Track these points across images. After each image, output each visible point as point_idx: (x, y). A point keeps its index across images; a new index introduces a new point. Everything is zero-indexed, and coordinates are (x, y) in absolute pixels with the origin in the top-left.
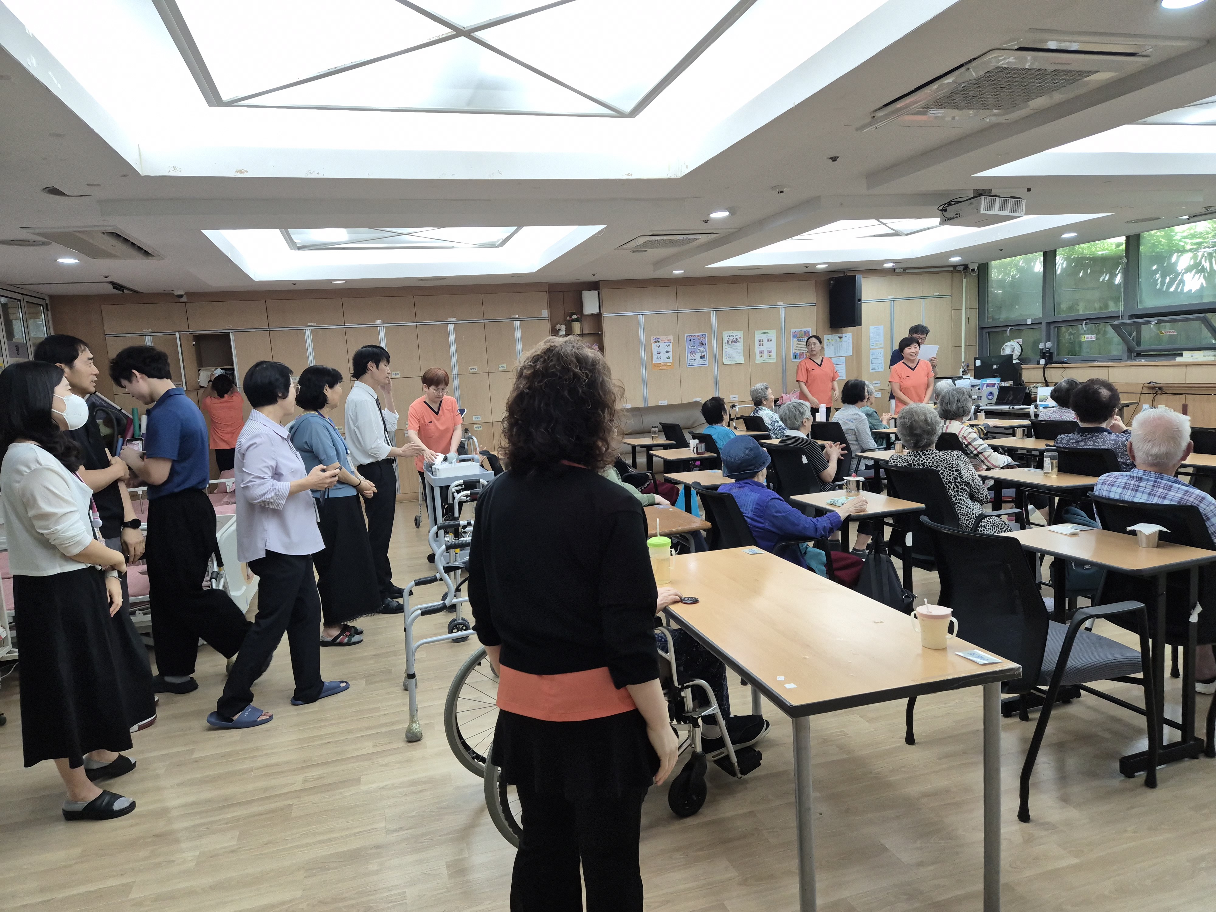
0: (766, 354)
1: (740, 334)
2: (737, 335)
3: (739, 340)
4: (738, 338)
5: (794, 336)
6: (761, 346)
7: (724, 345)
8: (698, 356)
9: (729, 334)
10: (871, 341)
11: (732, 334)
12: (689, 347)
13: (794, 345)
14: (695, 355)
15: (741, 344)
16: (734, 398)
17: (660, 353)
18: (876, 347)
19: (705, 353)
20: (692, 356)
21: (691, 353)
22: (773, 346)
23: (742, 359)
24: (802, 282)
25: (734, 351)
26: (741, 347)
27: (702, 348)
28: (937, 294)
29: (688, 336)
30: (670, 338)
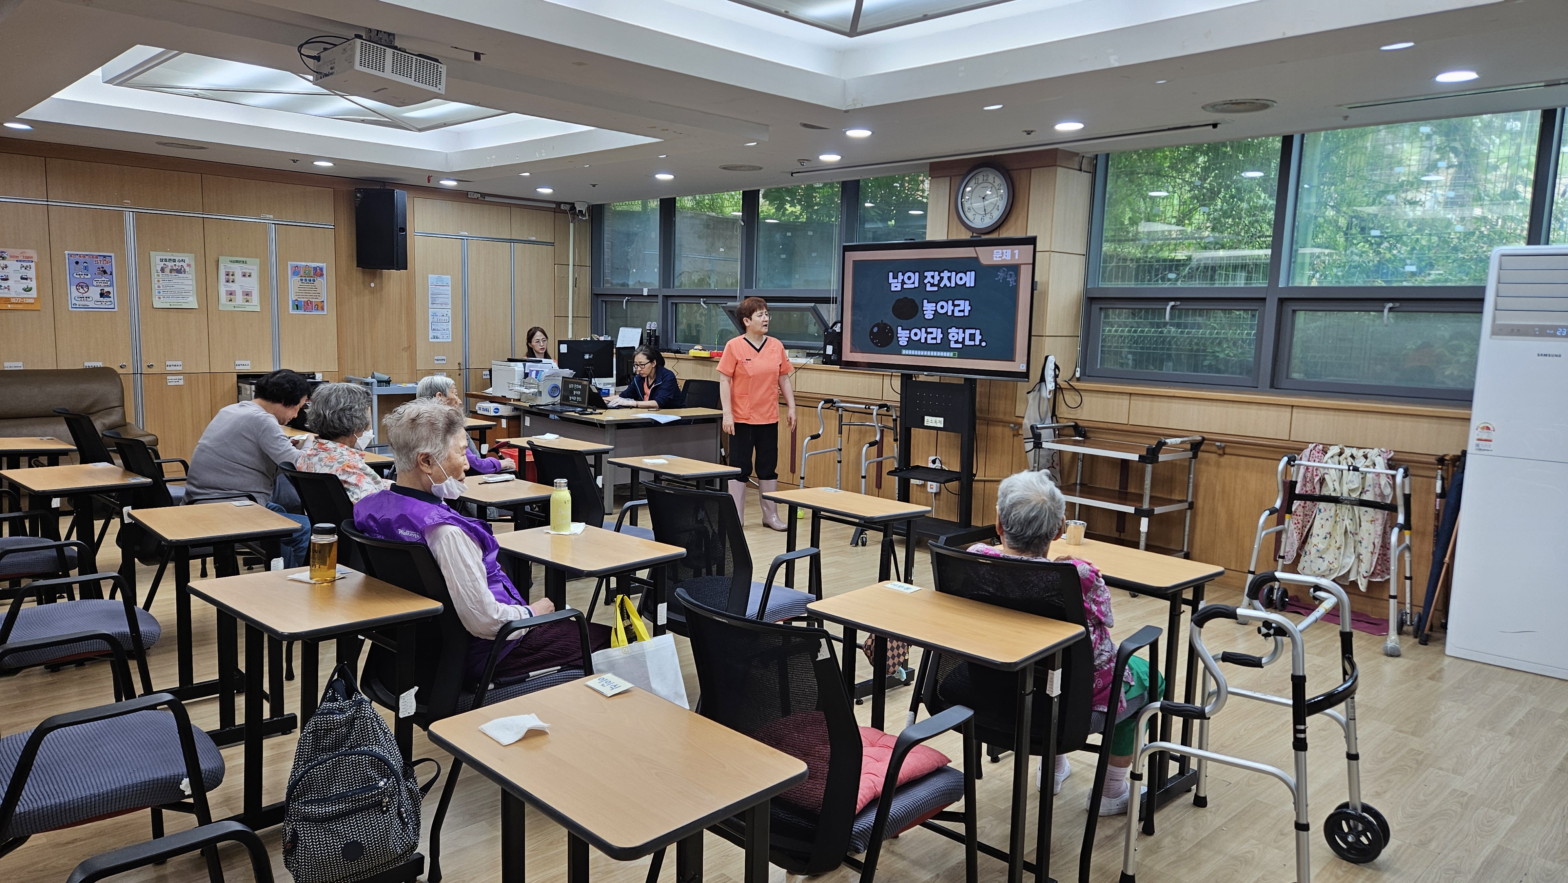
0: (239, 299)
1: (187, 259)
2: (183, 261)
3: (187, 269)
4: (185, 265)
5: (295, 273)
6: (230, 284)
7: (154, 275)
8: (94, 292)
9: (164, 258)
10: (430, 296)
11: (172, 258)
12: (75, 275)
13: (294, 288)
14: (86, 290)
15: (190, 276)
16: (175, 365)
17: (7, 279)
18: (439, 306)
19: (110, 289)
20: (81, 290)
21: (79, 285)
22: (253, 284)
23: (192, 302)
24: (309, 189)
25: (176, 286)
26: (190, 282)
27: (103, 279)
28: (534, 239)
29: (70, 255)
30: (31, 253)
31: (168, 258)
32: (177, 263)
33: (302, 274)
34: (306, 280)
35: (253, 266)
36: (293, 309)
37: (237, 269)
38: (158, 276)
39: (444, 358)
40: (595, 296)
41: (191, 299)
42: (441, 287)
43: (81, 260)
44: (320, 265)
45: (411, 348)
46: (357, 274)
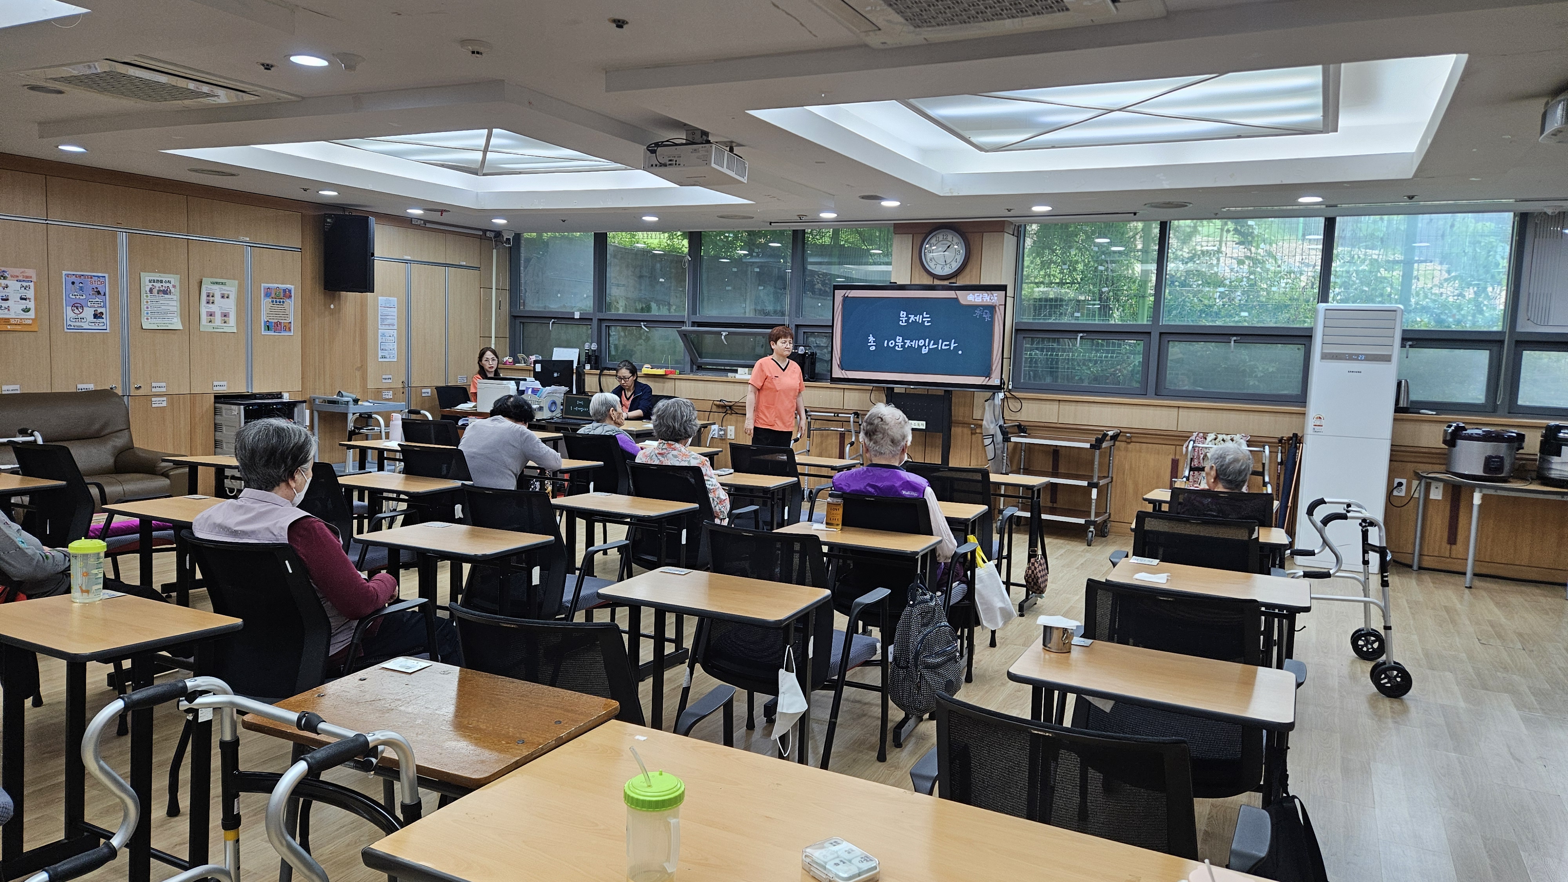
0: (218, 320)
1: (173, 280)
2: (169, 282)
3: (173, 290)
4: (170, 286)
5: (267, 295)
6: (211, 305)
7: (144, 296)
8: (88, 313)
9: (153, 278)
10: (379, 317)
11: (159, 279)
12: (71, 295)
13: (266, 310)
14: (81, 311)
15: (175, 297)
16: (160, 387)
17: (7, 300)
18: (387, 327)
19: (102, 310)
20: (76, 311)
21: (75, 306)
22: (230, 305)
23: (176, 323)
24: (281, 212)
25: (163, 307)
26: (174, 303)
27: (97, 300)
28: (464, 263)
29: (67, 275)
30: (31, 272)
31: (156, 279)
32: (164, 284)
33: (273, 295)
34: (276, 302)
35: (232, 288)
36: (265, 330)
37: (217, 290)
38: (147, 296)
39: (390, 377)
40: (514, 317)
41: (175, 320)
42: (389, 309)
43: (77, 280)
44: (288, 286)
45: (363, 368)
46: (319, 298)
